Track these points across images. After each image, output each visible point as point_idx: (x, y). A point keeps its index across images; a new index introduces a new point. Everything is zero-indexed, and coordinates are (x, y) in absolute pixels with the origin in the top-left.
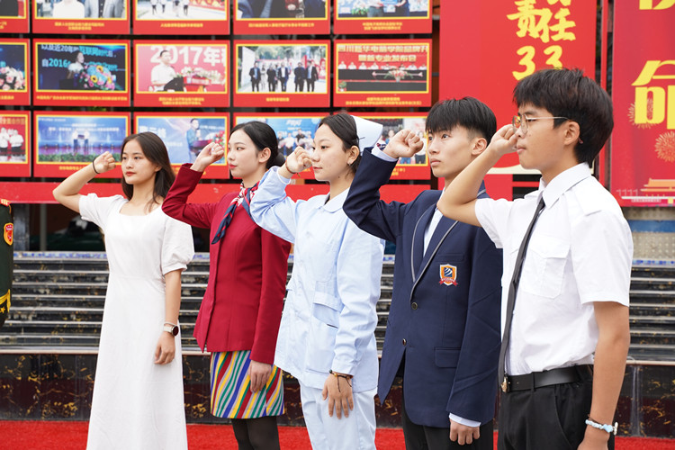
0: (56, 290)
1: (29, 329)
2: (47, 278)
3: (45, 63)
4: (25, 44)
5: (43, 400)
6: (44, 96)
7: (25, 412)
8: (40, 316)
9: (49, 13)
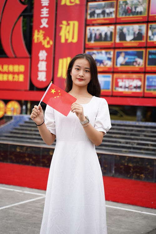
0: (145, 136)
1: (134, 148)
2: (144, 131)
3: (150, 57)
4: (144, 50)
5: (133, 172)
6: (149, 68)
7: (127, 176)
8: (139, 144)
9: (153, 39)
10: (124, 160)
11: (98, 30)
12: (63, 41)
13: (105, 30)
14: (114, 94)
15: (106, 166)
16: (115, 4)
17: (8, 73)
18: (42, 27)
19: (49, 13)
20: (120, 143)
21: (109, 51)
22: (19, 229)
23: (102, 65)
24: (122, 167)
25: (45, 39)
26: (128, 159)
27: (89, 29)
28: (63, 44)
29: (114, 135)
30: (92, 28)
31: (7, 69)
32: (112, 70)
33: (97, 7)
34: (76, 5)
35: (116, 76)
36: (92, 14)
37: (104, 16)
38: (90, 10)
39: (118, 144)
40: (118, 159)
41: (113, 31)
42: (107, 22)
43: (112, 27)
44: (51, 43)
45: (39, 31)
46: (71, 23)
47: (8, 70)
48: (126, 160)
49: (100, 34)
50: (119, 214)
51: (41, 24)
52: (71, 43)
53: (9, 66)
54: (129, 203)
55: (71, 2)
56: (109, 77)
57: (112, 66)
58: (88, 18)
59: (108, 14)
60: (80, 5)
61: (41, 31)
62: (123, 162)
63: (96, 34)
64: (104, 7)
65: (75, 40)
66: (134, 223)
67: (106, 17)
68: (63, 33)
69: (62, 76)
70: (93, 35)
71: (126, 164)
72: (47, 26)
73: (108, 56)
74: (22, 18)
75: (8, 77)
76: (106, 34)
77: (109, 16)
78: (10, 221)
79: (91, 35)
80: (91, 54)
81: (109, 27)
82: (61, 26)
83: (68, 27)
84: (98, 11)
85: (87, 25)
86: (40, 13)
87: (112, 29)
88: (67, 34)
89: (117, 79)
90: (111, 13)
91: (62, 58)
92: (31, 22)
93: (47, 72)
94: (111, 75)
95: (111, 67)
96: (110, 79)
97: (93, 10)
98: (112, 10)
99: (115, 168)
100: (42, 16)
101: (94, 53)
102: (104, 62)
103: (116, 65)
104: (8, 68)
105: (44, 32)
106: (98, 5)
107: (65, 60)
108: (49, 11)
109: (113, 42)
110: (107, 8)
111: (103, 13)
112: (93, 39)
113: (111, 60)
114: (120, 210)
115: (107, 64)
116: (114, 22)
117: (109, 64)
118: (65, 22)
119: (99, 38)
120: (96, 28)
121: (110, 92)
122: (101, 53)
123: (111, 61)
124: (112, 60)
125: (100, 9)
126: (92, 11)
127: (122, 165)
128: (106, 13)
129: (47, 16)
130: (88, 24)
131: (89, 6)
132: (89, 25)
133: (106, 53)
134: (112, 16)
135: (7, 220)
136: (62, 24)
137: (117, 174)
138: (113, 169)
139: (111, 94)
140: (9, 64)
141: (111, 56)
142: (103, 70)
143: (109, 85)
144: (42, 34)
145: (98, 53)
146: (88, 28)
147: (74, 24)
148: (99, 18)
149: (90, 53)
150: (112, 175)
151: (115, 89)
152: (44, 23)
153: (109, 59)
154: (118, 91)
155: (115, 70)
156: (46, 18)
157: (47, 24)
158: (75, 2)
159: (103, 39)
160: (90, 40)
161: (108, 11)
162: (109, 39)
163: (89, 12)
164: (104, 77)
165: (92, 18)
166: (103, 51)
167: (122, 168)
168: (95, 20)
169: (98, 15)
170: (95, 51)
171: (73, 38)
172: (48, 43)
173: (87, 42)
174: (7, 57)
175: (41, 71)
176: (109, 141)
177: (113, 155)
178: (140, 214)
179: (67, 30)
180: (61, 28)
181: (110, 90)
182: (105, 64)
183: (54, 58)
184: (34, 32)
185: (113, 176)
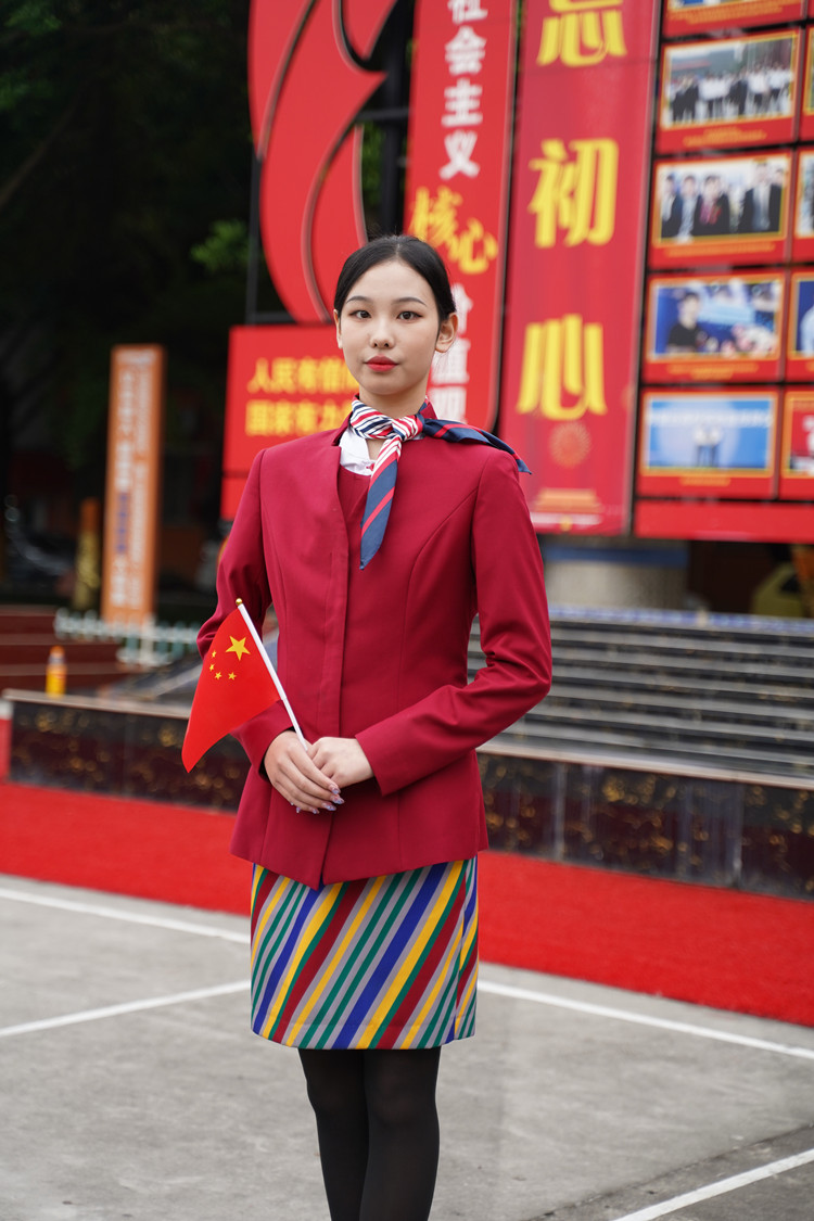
10: (788, 806)
11: (710, 179)
12: (545, 237)
13: (742, 177)
14: (787, 492)
15: (703, 836)
16: (795, 48)
17: (296, 397)
18: (448, 172)
19: (485, 105)
20: (793, 726)
21: (760, 279)
22: (151, 1099)
23: (728, 352)
24: (776, 840)
25: (461, 230)
26: (805, 803)
27: (671, 178)
28: (546, 251)
29: (764, 691)
30: (682, 170)
31: (290, 382)
32: (778, 374)
33: (708, 70)
34: (610, 61)
35: (794, 399)
36: (686, 102)
37: (741, 111)
38: (675, 81)
39: (779, 734)
40: (760, 801)
41: (784, 181)
42: (756, 137)
43: (779, 163)
44: (492, 248)
45: (434, 196)
46: (586, 149)
47: (296, 383)
48: (798, 806)
49: (723, 201)
50: (671, 1053)
51: (445, 159)
52: (585, 245)
53: (299, 366)
54: (744, 1009)
55: (584, 50)
56: (763, 406)
57: (776, 355)
58: (667, 120)
59: (759, 99)
60: (629, 62)
61: (446, 197)
62: (784, 815)
63: (700, 201)
64: (742, 66)
65: (603, 233)
66: (722, 1094)
67: (752, 114)
68: (544, 203)
69: (539, 406)
70: (689, 206)
71: (797, 829)
72: (471, 169)
73: (760, 304)
74: (358, 136)
75: (293, 418)
76: (749, 197)
77: (767, 108)
78: (128, 1066)
79: (678, 204)
80: (678, 295)
81: (765, 165)
82: (537, 164)
83: (570, 170)
84: (713, 88)
85: (658, 157)
86: (441, 108)
87: (780, 171)
88: (565, 204)
89: (799, 417)
90: (775, 93)
91: (541, 318)
92: (401, 149)
93: (472, 389)
94: (770, 398)
95: (772, 359)
96: (766, 419)
97: (686, 83)
98: (781, 78)
99: (744, 848)
100: (449, 121)
101: (689, 294)
102: (738, 332)
103: (799, 347)
104: (296, 372)
105: (457, 200)
106: (713, 56)
107: (553, 328)
108: (482, 98)
109: (782, 235)
110: (757, 71)
111: (738, 94)
112: (687, 223)
113: (775, 326)
114: (689, 1036)
115: (753, 344)
116: (791, 136)
117: (764, 342)
118: (554, 149)
119: (716, 219)
120: (700, 170)
121: (766, 481)
122: (725, 290)
123: (771, 330)
124: (778, 323)
125: (720, 77)
126: (684, 91)
127: (776, 832)
128: (751, 94)
129: (475, 119)
130: (663, 151)
131: (669, 66)
132: (670, 158)
133: (750, 290)
134: (778, 109)
135: (120, 1059)
136: (541, 155)
137: (756, 878)
138: (737, 851)
139: (771, 491)
140: (297, 355)
141: (775, 305)
142: (735, 375)
143: (761, 446)
144: (452, 206)
145: (710, 291)
146: (664, 171)
147: (598, 156)
148: (715, 121)
149: (671, 291)
150: (729, 880)
151: (792, 467)
152: (460, 157)
153: (764, 318)
154: (805, 473)
155: (793, 375)
156: (466, 129)
157: (474, 157)
158: (603, 49)
159: (734, 222)
160: (672, 228)
161: (758, 83)
162: (763, 222)
163: (669, 92)
164: (739, 406)
165: (686, 123)
166: (737, 284)
167: (778, 846)
168: (699, 131)
169: (713, 104)
170: (695, 284)
171: (592, 224)
172: (478, 248)
173: (658, 241)
174: (292, 323)
175: (443, 386)
176: (739, 719)
177: (734, 783)
178: (775, 1056)
179: (567, 185)
180: (536, 176)
181: (768, 471)
182: (743, 343)
183: (505, 321)
184: (414, 199)
185: (735, 886)
